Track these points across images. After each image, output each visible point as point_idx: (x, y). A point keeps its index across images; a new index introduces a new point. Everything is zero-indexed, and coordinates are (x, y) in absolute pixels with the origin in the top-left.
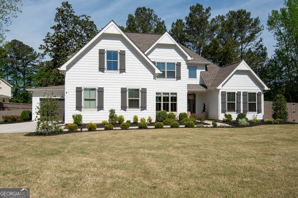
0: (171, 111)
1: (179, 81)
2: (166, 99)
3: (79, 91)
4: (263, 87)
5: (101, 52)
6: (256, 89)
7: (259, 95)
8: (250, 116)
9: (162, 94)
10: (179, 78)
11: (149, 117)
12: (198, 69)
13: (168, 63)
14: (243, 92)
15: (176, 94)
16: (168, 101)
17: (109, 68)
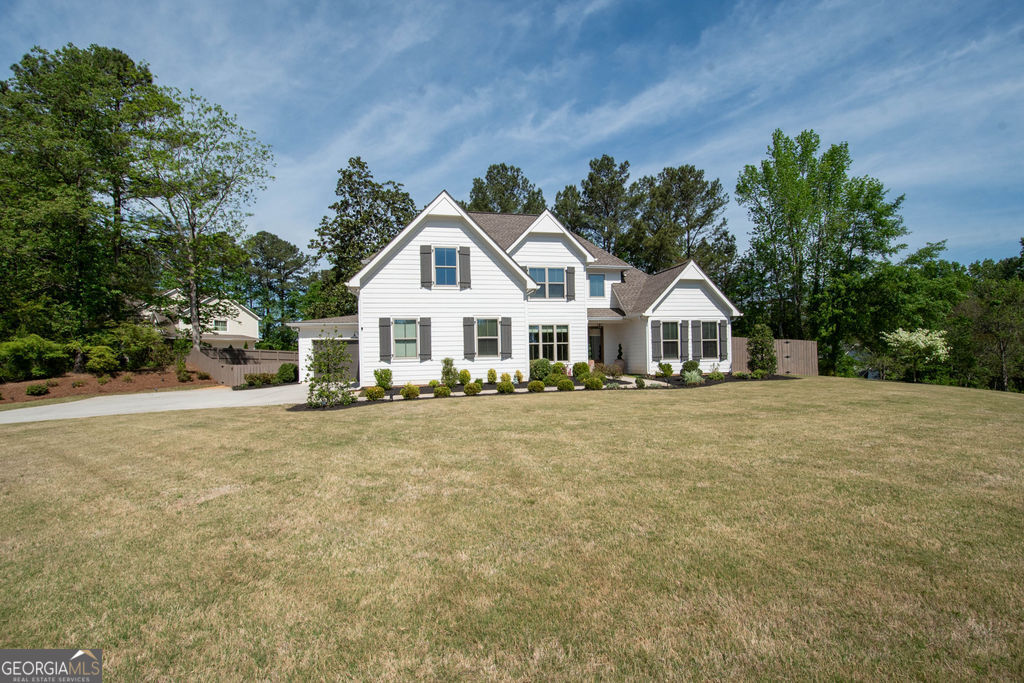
0: (559, 359)
1: (572, 302)
2: (548, 337)
3: (385, 325)
4: (730, 311)
5: (425, 251)
6: (717, 315)
7: (723, 325)
8: (706, 366)
9: (540, 327)
10: (571, 297)
11: (518, 372)
12: (608, 280)
13: (550, 269)
14: (693, 322)
15: (566, 327)
16: (552, 340)
17: (440, 281)
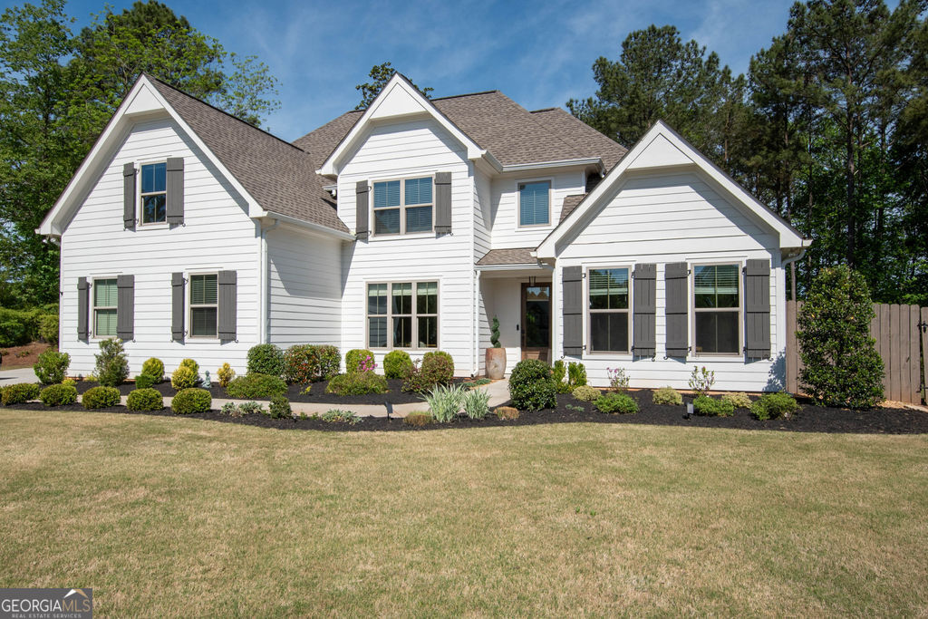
1: (446, 238)
3: (83, 286)
5: (129, 172)
10: (445, 229)
11: (227, 367)
12: (557, 187)
13: (408, 182)
14: (669, 266)
15: (434, 284)
16: (408, 310)
